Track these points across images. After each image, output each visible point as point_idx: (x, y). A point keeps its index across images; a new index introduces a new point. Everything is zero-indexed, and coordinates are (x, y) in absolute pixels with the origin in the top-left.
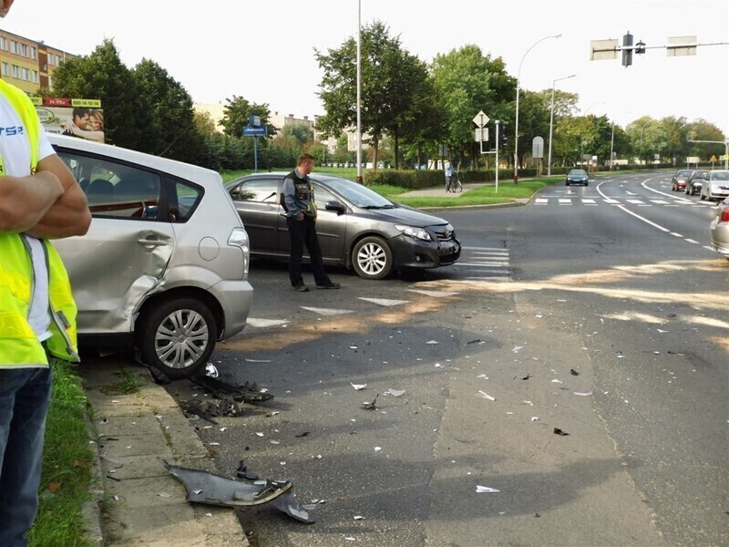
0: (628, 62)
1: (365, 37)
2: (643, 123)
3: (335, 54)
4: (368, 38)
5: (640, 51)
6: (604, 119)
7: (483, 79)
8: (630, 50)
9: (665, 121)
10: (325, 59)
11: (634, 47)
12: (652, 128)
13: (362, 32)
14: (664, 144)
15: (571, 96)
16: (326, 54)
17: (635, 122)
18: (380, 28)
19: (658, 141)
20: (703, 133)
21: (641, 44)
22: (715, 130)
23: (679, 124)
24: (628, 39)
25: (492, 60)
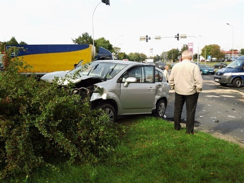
0: (147, 41)
1: (83, 36)
2: (131, 54)
3: (76, 39)
4: (84, 36)
5: (150, 39)
6: (124, 53)
7: (106, 45)
8: (147, 39)
9: (135, 53)
10: (74, 41)
11: (148, 38)
12: (133, 55)
13: (83, 35)
14: (136, 58)
15: (119, 48)
16: (75, 40)
17: (130, 54)
18: (87, 34)
19: (134, 58)
20: (142, 56)
21: (150, 37)
22: (144, 55)
23: (138, 54)
24: (147, 36)
25: (106, 40)
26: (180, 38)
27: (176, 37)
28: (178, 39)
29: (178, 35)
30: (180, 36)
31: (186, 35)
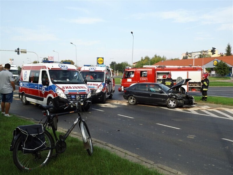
26: (20, 52)
27: (16, 52)
28: (18, 53)
29: (18, 49)
30: (20, 50)
31: (26, 50)
